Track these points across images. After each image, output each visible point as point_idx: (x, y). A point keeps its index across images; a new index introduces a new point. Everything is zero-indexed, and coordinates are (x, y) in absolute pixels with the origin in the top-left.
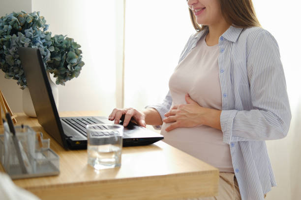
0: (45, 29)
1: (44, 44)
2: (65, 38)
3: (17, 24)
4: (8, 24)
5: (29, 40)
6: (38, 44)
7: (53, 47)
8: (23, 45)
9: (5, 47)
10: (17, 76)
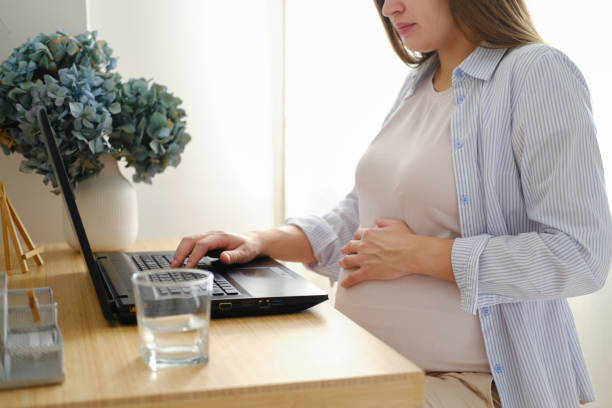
0: (109, 68)
1: (98, 99)
2: (150, 86)
3: (45, 58)
4: (28, 60)
5: (66, 91)
6: (84, 99)
7: (118, 105)
8: (53, 100)
9: (19, 107)
10: (43, 166)
